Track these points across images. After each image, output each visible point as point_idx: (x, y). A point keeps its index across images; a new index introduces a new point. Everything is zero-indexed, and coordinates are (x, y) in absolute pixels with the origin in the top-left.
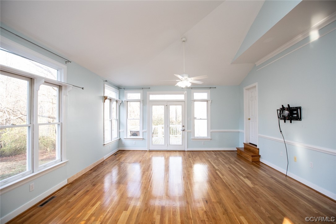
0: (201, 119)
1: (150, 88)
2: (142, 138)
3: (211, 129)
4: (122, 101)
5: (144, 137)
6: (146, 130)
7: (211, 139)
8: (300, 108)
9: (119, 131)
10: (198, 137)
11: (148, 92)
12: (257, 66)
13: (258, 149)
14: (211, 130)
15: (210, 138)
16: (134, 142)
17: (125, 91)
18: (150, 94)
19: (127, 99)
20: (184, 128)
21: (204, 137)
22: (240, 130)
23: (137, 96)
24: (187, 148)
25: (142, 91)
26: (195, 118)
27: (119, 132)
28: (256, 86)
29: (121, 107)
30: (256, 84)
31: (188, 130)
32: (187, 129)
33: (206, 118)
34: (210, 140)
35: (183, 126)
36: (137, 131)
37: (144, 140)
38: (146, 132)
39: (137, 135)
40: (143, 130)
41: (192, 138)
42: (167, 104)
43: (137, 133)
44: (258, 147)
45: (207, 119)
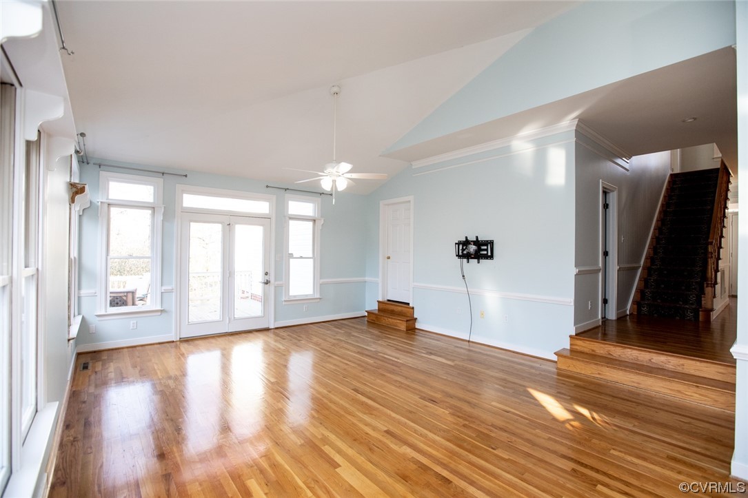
0: (301, 257)
1: (186, 176)
2: (159, 308)
3: (321, 278)
4: (91, 202)
5: (165, 307)
6: (170, 288)
7: (320, 299)
8: (492, 243)
9: (79, 293)
10: (295, 296)
11: (179, 187)
12: (413, 167)
13: (413, 308)
14: (322, 281)
15: (318, 296)
16: (132, 322)
17: (103, 174)
18: (184, 191)
19: (108, 199)
20: (267, 277)
21: (307, 295)
22: (367, 279)
23: (144, 192)
24: (275, 321)
25: (162, 180)
26: (291, 256)
27: (79, 297)
28: (409, 201)
29: (85, 220)
30: (411, 198)
31: (276, 283)
32: (275, 280)
33: (311, 256)
34: (318, 300)
35: (266, 274)
36: (127, 292)
37: (164, 315)
38: (170, 291)
39: (124, 303)
40: (163, 288)
41: (284, 299)
42: (229, 221)
43: (126, 296)
44: (411, 305)
45: (313, 257)
